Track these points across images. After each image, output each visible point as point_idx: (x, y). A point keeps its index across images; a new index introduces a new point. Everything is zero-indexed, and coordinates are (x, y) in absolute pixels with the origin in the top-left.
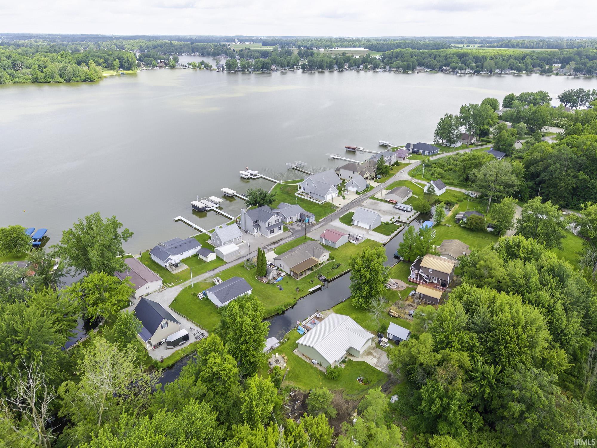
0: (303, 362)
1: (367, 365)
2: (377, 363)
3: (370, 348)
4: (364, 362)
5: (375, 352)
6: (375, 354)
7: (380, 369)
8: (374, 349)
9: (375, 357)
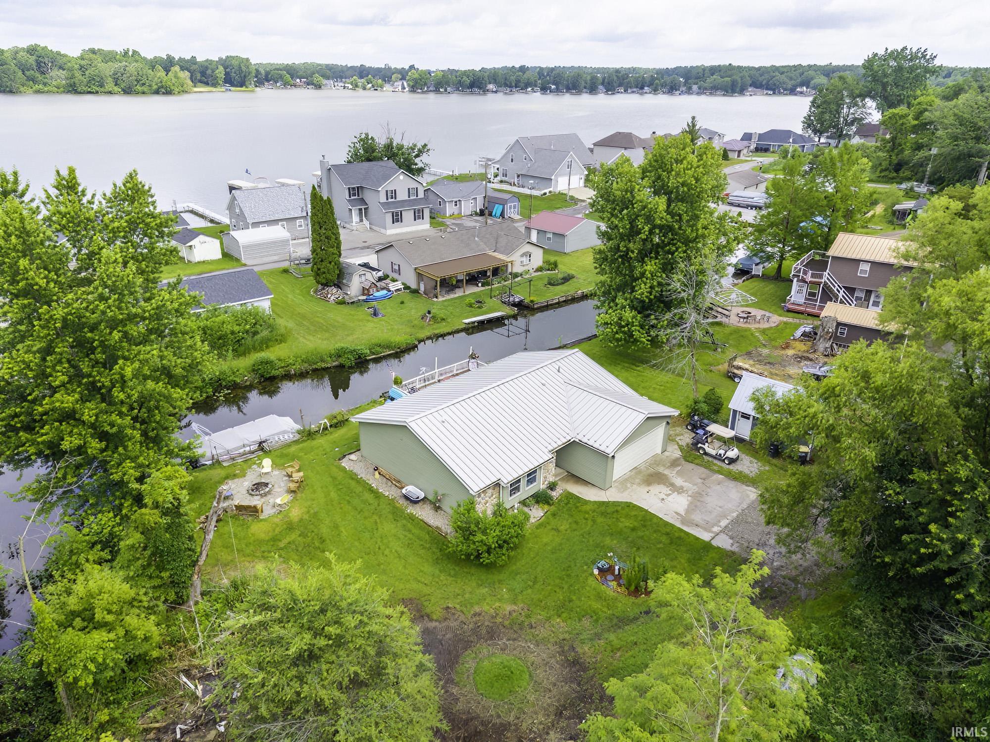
0: (368, 496)
1: (646, 519)
2: (687, 511)
3: (656, 461)
4: (629, 505)
5: (679, 474)
6: (679, 482)
7: (705, 536)
8: (674, 463)
9: (679, 490)
